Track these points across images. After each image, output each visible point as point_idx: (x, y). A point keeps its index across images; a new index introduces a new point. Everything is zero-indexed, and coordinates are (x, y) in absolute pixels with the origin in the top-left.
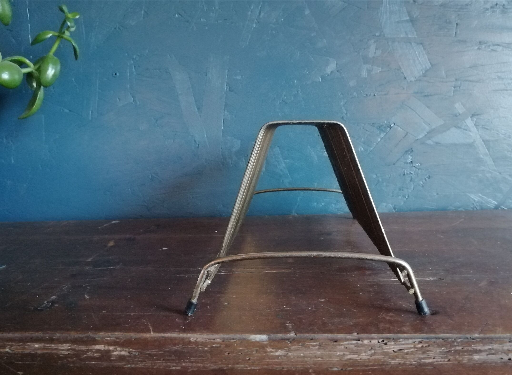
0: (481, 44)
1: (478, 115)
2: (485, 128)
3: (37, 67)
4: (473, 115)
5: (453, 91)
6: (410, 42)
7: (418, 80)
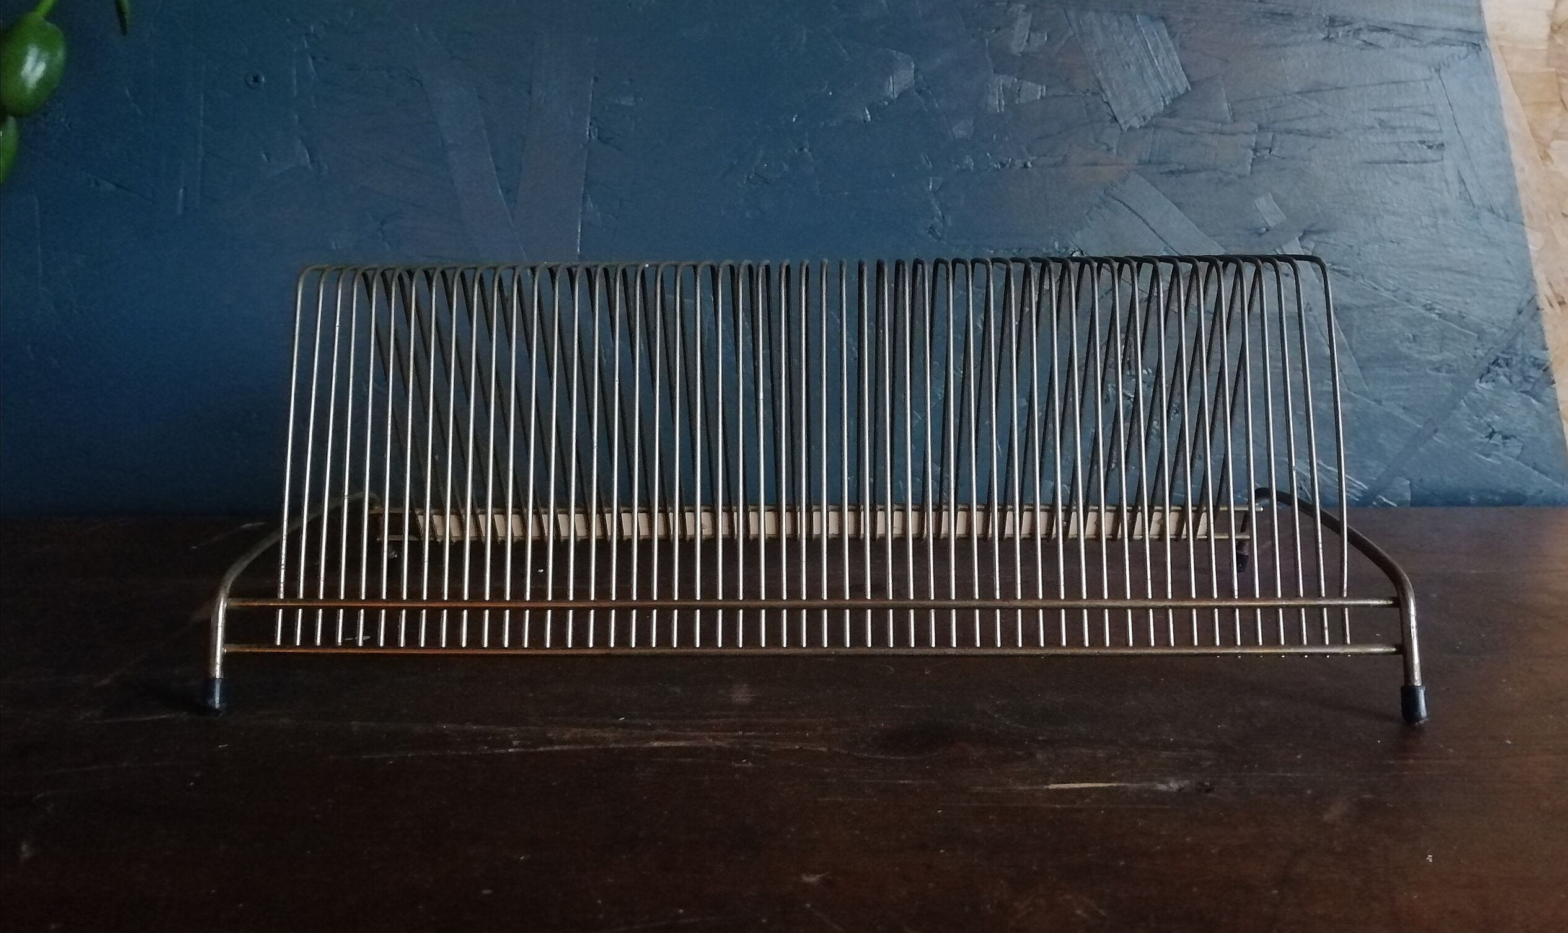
0: (1336, 24)
1: (1319, 232)
2: (1339, 271)
4: (1306, 233)
5: (1251, 161)
6: (1130, 14)
7: (1151, 125)
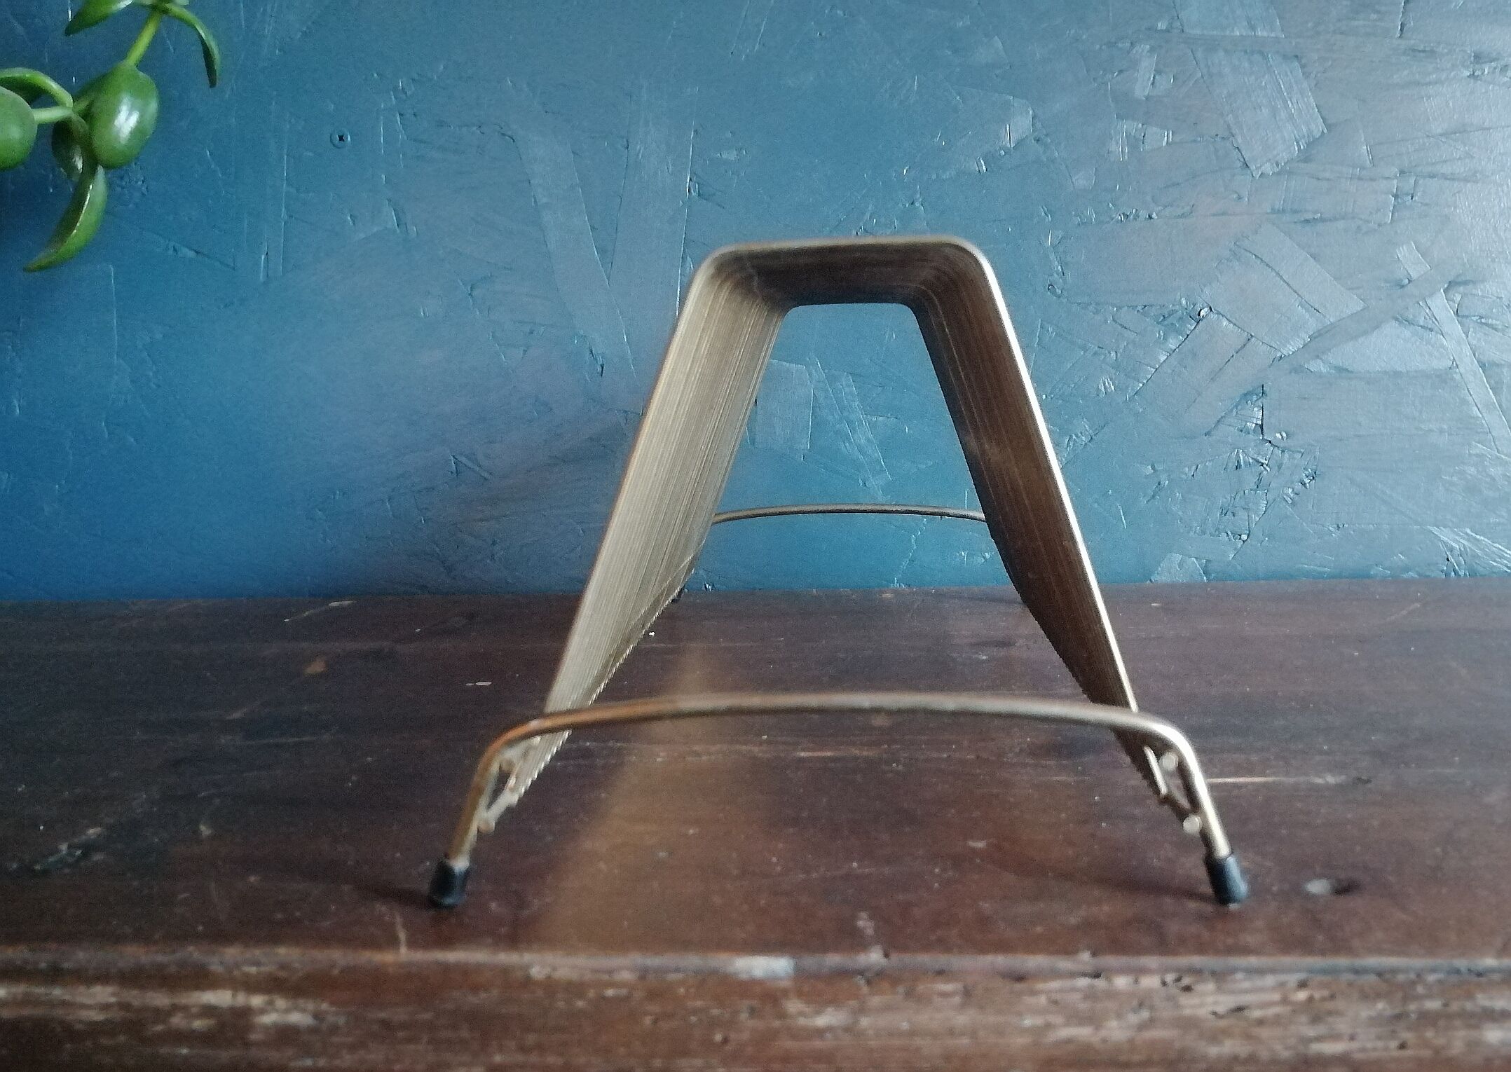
0: (1482, 61)
1: (1465, 283)
2: (1487, 324)
3: (83, 105)
4: (1452, 285)
5: (1391, 208)
6: (1261, 53)
7: (1285, 171)
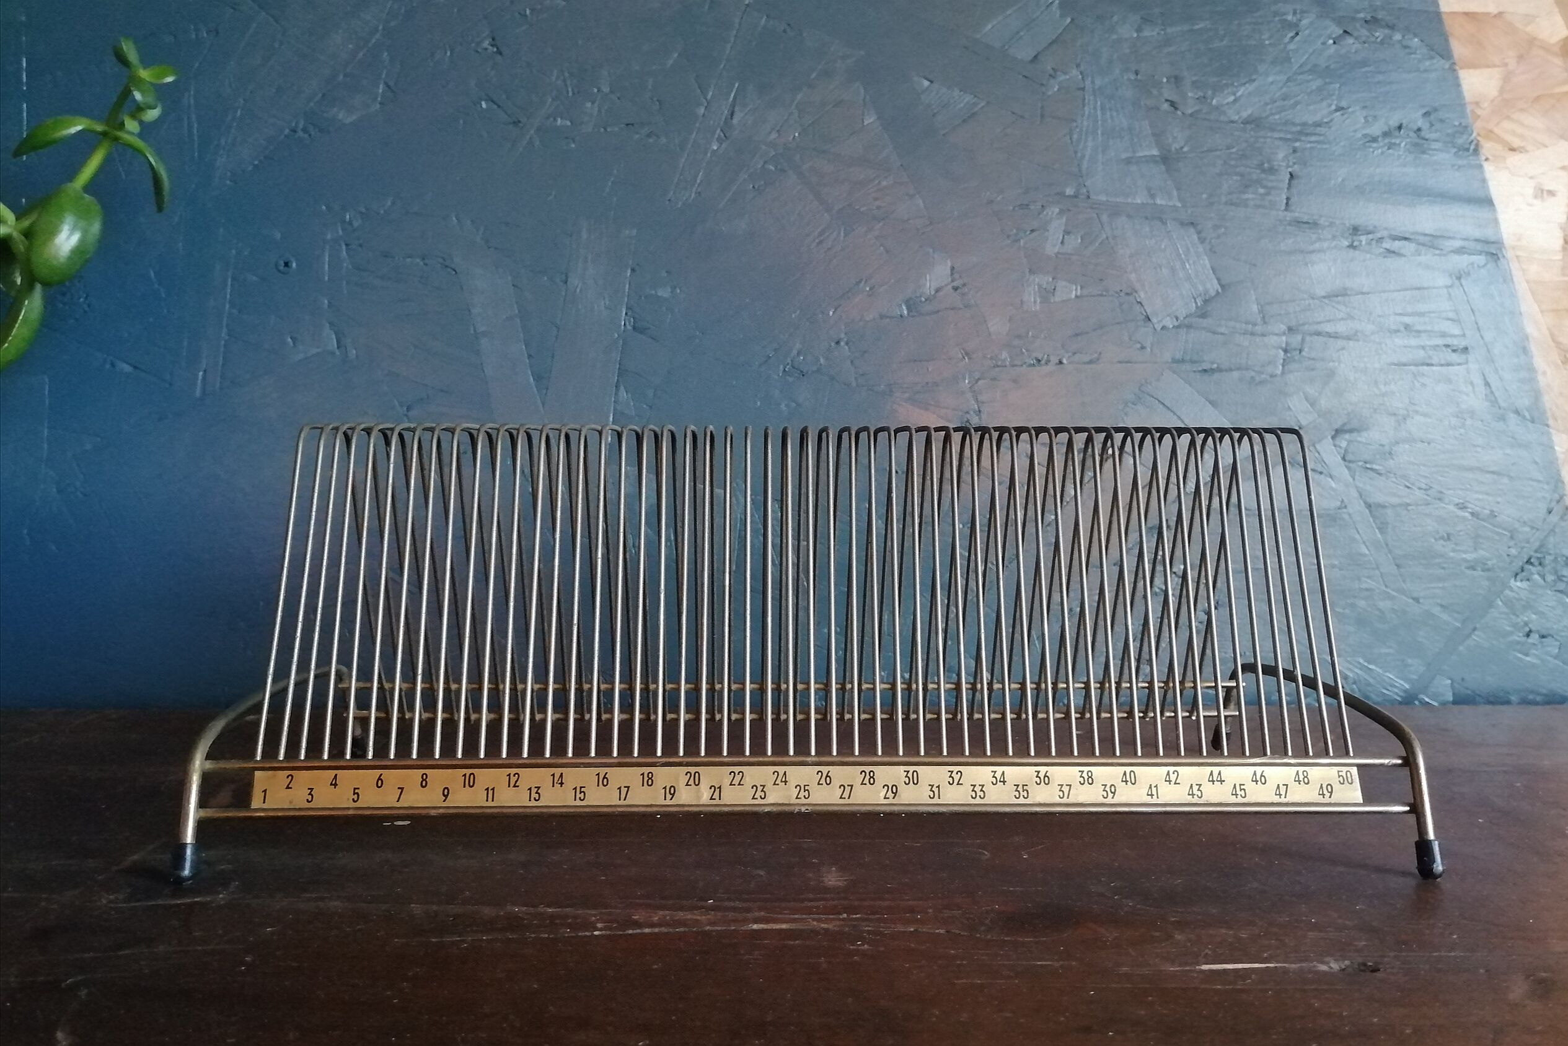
0: (1359, 233)
1: (1351, 431)
2: (1371, 469)
3: (26, 223)
4: (1338, 432)
5: (1281, 361)
6: (1161, 219)
7: (1184, 325)
